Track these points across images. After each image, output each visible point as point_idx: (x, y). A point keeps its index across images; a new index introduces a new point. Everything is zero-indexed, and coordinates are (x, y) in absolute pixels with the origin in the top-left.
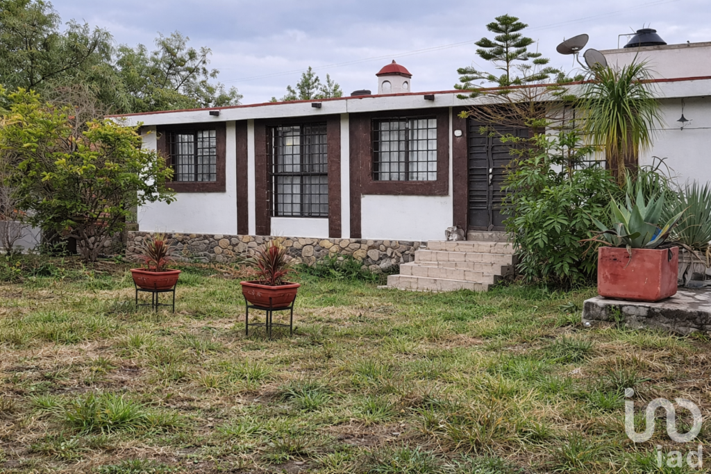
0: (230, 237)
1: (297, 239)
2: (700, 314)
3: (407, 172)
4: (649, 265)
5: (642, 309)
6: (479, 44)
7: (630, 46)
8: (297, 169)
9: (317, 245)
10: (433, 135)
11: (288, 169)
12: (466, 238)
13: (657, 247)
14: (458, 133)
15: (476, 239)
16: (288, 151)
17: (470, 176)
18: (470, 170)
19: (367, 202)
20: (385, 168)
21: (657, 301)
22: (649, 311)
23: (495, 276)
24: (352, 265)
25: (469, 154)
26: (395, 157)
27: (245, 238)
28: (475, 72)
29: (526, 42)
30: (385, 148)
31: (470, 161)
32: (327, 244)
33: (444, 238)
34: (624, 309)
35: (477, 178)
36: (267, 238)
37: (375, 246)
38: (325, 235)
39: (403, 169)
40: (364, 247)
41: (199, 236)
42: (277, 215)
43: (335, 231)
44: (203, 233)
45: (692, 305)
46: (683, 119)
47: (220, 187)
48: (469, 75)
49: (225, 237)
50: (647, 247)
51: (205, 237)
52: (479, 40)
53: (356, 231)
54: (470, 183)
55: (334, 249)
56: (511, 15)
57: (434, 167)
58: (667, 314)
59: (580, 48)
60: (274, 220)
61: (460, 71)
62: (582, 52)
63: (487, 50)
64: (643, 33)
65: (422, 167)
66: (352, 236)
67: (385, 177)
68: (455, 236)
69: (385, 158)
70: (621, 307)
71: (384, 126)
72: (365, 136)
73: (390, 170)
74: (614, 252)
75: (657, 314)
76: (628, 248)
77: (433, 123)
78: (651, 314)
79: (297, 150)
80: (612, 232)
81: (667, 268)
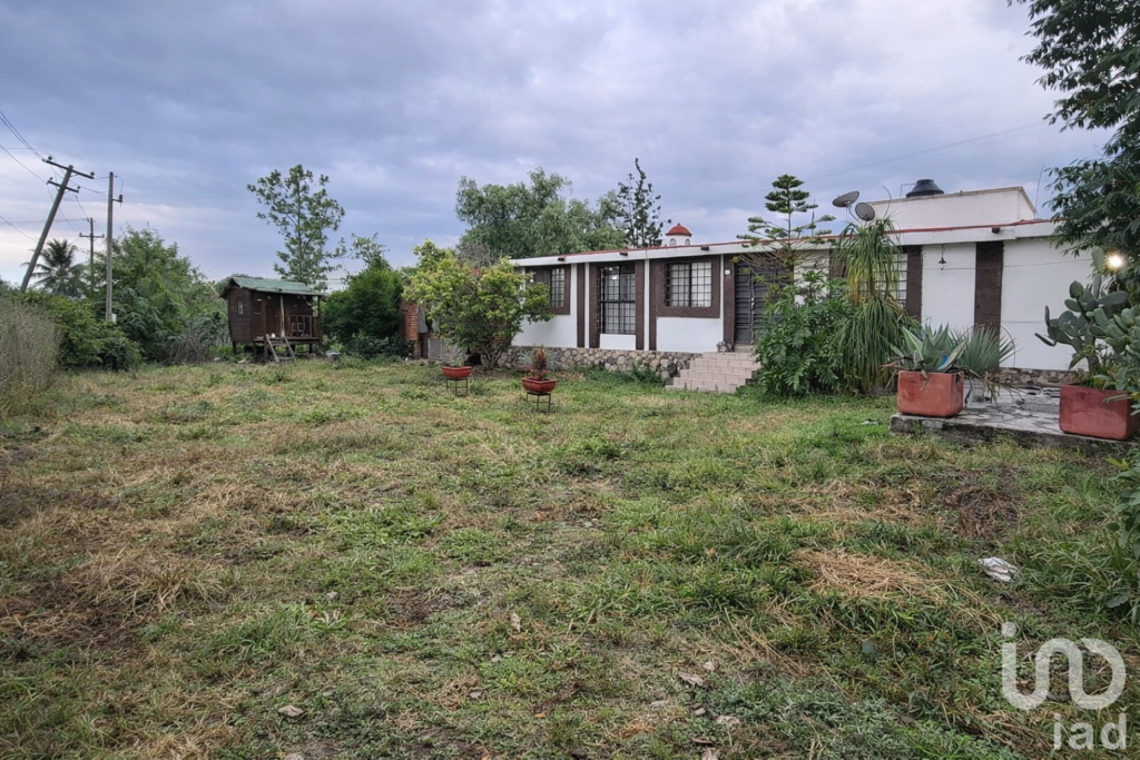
0: (571, 350)
1: (614, 351)
2: (987, 428)
3: (690, 301)
4: (941, 386)
5: (939, 424)
6: (768, 198)
7: (909, 195)
8: (617, 297)
9: (626, 354)
10: (708, 274)
11: (611, 298)
12: (733, 350)
13: (947, 372)
14: (728, 272)
15: (741, 351)
16: (611, 284)
17: (736, 303)
18: (736, 299)
19: (661, 321)
20: (675, 297)
21: (949, 417)
22: (944, 425)
23: (747, 380)
24: (648, 372)
25: (736, 287)
26: (681, 290)
27: (582, 350)
28: (762, 222)
29: (803, 195)
30: (675, 283)
31: (737, 292)
32: (633, 355)
33: (716, 350)
34: (923, 423)
35: (742, 305)
36: (596, 350)
37: (666, 356)
38: (633, 347)
39: (687, 298)
40: (658, 357)
41: (551, 349)
42: (604, 332)
43: (640, 346)
44: (554, 346)
45: (978, 421)
46: (943, 262)
47: (566, 311)
48: (756, 224)
49: (568, 349)
50: (940, 371)
51: (555, 350)
52: (767, 194)
53: (653, 346)
54: (737, 308)
55: (638, 359)
56: (789, 175)
57: (708, 297)
58: (959, 427)
59: (853, 202)
60: (602, 336)
61: (750, 220)
62: (854, 205)
63: (774, 203)
64: (923, 183)
65: (700, 297)
66: (650, 349)
67: (675, 304)
68: (724, 349)
69: (675, 290)
70: (920, 421)
71: (675, 268)
72: (660, 274)
73: (679, 298)
74: (912, 375)
75: (951, 427)
76: (923, 372)
77: (708, 266)
78: (946, 428)
79: (617, 284)
80: (909, 359)
81: (955, 389)
